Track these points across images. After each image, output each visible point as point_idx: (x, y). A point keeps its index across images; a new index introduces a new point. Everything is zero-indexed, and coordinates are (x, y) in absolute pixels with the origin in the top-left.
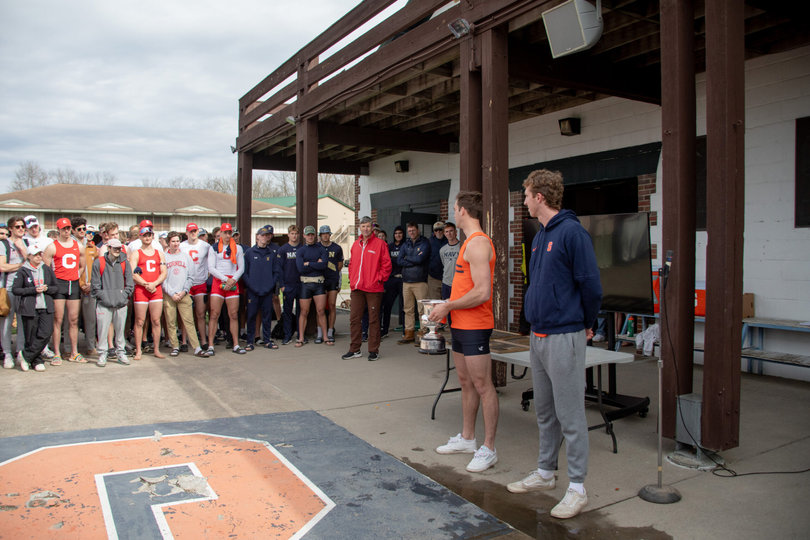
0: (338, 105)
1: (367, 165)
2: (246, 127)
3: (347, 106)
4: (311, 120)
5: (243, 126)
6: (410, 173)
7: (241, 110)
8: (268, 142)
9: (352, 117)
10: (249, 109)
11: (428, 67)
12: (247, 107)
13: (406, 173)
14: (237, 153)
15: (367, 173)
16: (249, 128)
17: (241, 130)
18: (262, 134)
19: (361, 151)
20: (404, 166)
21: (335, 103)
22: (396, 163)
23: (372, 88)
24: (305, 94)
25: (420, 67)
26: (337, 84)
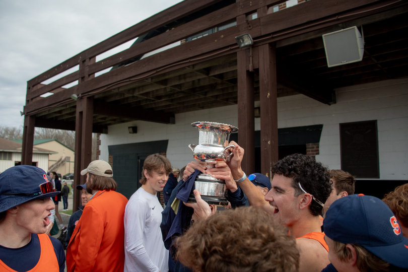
0: (114, 89)
1: (106, 128)
2: (32, 99)
3: (120, 90)
4: (89, 98)
5: (29, 99)
6: (137, 134)
7: (29, 88)
8: (49, 110)
9: (118, 98)
10: (35, 88)
11: (197, 68)
12: (33, 86)
13: (135, 134)
14: (24, 116)
15: (106, 133)
16: (34, 100)
17: (28, 101)
18: (47, 105)
19: (107, 119)
20: (135, 130)
21: (114, 87)
22: (129, 128)
23: (147, 79)
24: (86, 80)
25: (191, 67)
26: (117, 75)
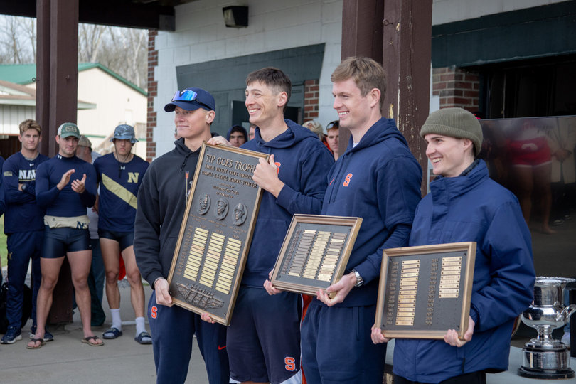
1: (171, 12)
6: (250, 28)
13: (243, 30)
15: (171, 28)
20: (240, 17)
22: (225, 9)
